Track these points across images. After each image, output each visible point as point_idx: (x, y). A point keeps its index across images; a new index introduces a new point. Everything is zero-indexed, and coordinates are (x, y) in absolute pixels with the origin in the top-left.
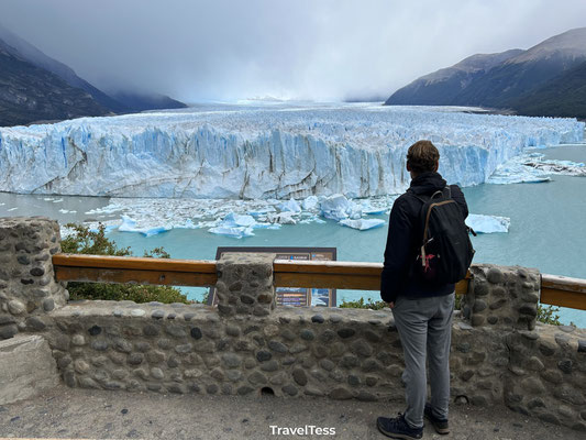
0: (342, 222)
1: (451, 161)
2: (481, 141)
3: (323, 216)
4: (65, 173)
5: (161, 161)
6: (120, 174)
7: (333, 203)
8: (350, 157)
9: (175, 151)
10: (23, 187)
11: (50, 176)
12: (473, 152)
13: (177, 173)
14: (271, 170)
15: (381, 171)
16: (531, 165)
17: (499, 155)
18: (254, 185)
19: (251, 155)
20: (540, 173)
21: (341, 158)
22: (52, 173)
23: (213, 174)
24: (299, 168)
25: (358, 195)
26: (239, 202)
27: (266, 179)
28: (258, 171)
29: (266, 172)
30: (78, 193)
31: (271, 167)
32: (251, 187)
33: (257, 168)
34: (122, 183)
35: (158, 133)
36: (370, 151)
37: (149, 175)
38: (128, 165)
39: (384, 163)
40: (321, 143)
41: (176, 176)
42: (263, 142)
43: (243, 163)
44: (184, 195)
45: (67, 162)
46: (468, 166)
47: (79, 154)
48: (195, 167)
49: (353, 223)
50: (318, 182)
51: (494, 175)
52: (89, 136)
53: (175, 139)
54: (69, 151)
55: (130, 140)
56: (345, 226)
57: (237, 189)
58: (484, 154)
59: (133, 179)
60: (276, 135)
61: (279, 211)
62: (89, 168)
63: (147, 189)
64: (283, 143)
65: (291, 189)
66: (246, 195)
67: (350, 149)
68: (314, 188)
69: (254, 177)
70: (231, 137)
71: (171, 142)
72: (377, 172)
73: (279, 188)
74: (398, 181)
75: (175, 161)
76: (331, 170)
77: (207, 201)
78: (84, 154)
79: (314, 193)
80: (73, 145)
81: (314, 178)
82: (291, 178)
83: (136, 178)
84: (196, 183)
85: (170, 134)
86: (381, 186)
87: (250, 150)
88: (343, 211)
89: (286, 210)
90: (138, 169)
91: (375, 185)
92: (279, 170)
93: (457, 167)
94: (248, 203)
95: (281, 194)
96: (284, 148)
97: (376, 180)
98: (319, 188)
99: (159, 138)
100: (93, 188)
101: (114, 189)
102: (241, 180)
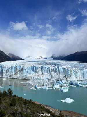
4: (14, 74)
5: (34, 72)
6: (26, 74)
13: (37, 75)
21: (72, 72)
22: (11, 74)
23: (45, 75)
24: (63, 74)
26: (50, 81)
27: (56, 76)
29: (56, 75)
30: (17, 78)
32: (53, 78)
34: (26, 76)
37: (32, 75)
38: (28, 73)
39: (80, 74)
40: (68, 69)
42: (55, 69)
45: (15, 72)
48: (41, 73)
52: (20, 67)
53: (38, 68)
55: (28, 68)
57: (50, 78)
60: (58, 67)
62: (19, 73)
63: (31, 78)
64: (60, 68)
65: (61, 79)
68: (66, 79)
69: (53, 76)
70: (48, 67)
74: (82, 77)
75: (37, 72)
76: (70, 75)
80: (17, 68)
81: (66, 76)
82: (61, 76)
84: (41, 77)
86: (79, 78)
87: (52, 70)
90: (30, 74)
92: (59, 74)
95: (59, 80)
96: (60, 70)
97: (78, 77)
98: (67, 78)
99: (34, 67)
100: (20, 77)
101: (24, 77)
102: (51, 76)
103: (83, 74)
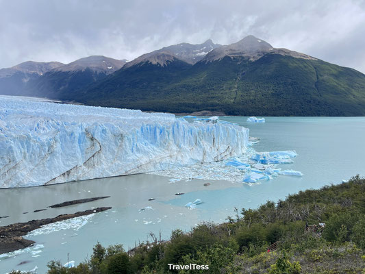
4: (81, 163)
5: (157, 146)
6: (134, 157)
11: (69, 166)
23: (186, 151)
24: (224, 143)
27: (213, 150)
28: (209, 147)
29: (212, 147)
30: (98, 177)
31: (214, 144)
32: (207, 156)
37: (154, 156)
38: (138, 150)
41: (168, 155)
44: (174, 166)
45: (83, 153)
50: (232, 150)
52: (103, 131)
54: (87, 144)
57: (200, 158)
59: (144, 160)
63: (155, 165)
65: (223, 155)
66: (205, 161)
68: (231, 153)
69: (207, 150)
73: (218, 155)
79: (231, 156)
80: (92, 139)
81: (230, 148)
84: (180, 157)
92: (217, 145)
95: (219, 159)
96: (220, 133)
100: (111, 171)
101: (131, 169)
102: (201, 152)
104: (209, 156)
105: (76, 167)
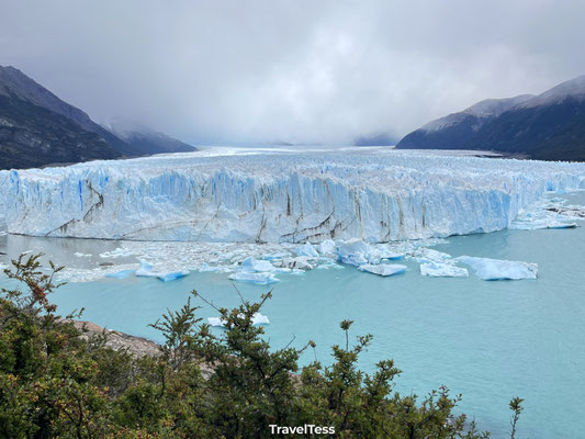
0: (362, 267)
1: (473, 206)
2: (502, 186)
3: (340, 261)
4: (80, 216)
5: (177, 204)
6: (136, 217)
7: (351, 248)
8: (370, 200)
9: (192, 194)
10: (37, 230)
11: (66, 218)
12: (495, 196)
13: (193, 217)
14: (289, 214)
15: (402, 215)
16: (554, 210)
17: (520, 200)
18: (271, 229)
19: (269, 198)
20: (565, 218)
21: (361, 202)
22: (68, 215)
23: (230, 217)
24: (317, 211)
25: (379, 240)
27: (283, 222)
28: (275, 215)
29: (284, 216)
30: (93, 236)
31: (289, 210)
32: (267, 230)
33: (274, 211)
34: (138, 226)
35: (175, 176)
36: (390, 194)
37: (165, 218)
38: (144, 208)
39: (405, 207)
40: (340, 186)
41: (192, 219)
42: (280, 184)
43: (260, 206)
44: (199, 238)
45: (83, 205)
46: (490, 211)
47: (96, 197)
48: (211, 210)
49: (374, 269)
50: (337, 226)
51: (516, 220)
52: (107, 179)
53: (192, 182)
54: (86, 193)
55: (147, 183)
56: (365, 271)
57: (253, 233)
58: (507, 198)
59: (148, 222)
60: (294, 177)
61: (295, 255)
62: (104, 210)
63: (163, 232)
64: (302, 187)
65: (309, 233)
66: (262, 239)
67: (370, 193)
68: (333, 232)
69: (271, 221)
70: (248, 179)
71: (188, 185)
72: (397, 216)
73: (296, 231)
74: (419, 225)
75: (192, 203)
76: (351, 214)
77: (219, 245)
78: (101, 197)
79: (332, 237)
80: (90, 187)
81: (333, 221)
82: (309, 221)
83: (152, 221)
84: (212, 226)
85: (188, 178)
86: (402, 230)
87: (267, 193)
88: (362, 256)
89: (303, 254)
90: (154, 212)
91: (396, 229)
92: (296, 214)
93: (479, 212)
94: (261, 246)
95: (298, 238)
96: (303, 191)
97: (396, 224)
98: (337, 231)
99: (177, 181)
100: (107, 231)
101: (130, 232)
102: (258, 223)
103: (424, 208)
104: (273, 230)
105: (73, 221)
